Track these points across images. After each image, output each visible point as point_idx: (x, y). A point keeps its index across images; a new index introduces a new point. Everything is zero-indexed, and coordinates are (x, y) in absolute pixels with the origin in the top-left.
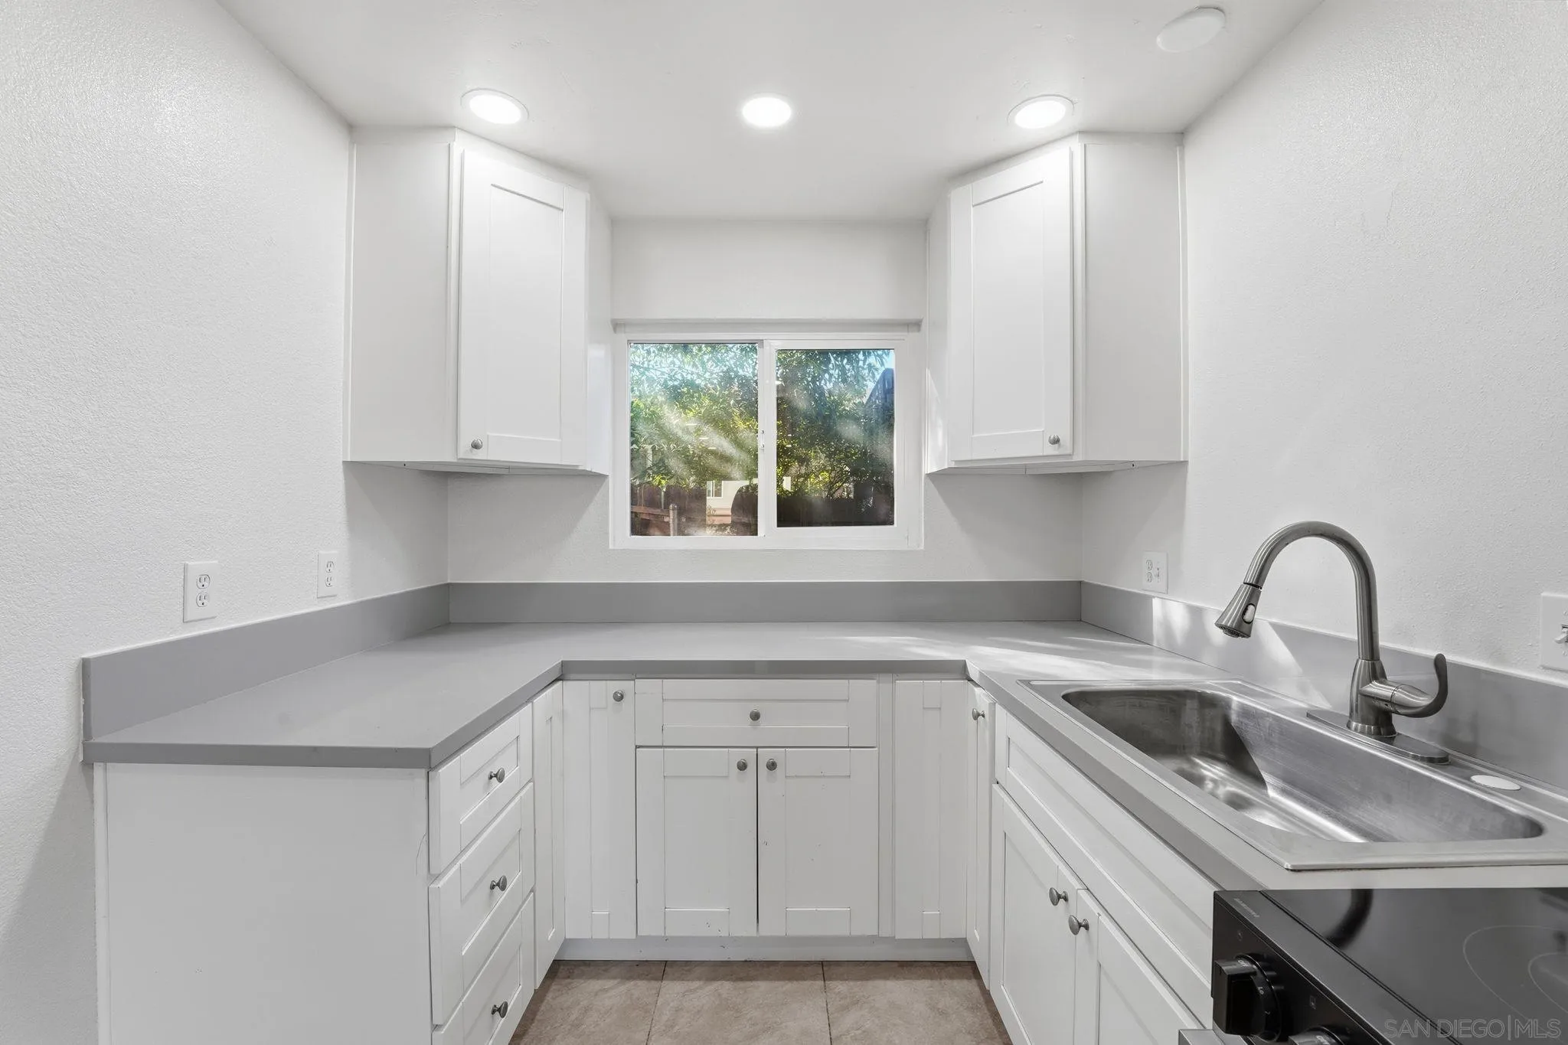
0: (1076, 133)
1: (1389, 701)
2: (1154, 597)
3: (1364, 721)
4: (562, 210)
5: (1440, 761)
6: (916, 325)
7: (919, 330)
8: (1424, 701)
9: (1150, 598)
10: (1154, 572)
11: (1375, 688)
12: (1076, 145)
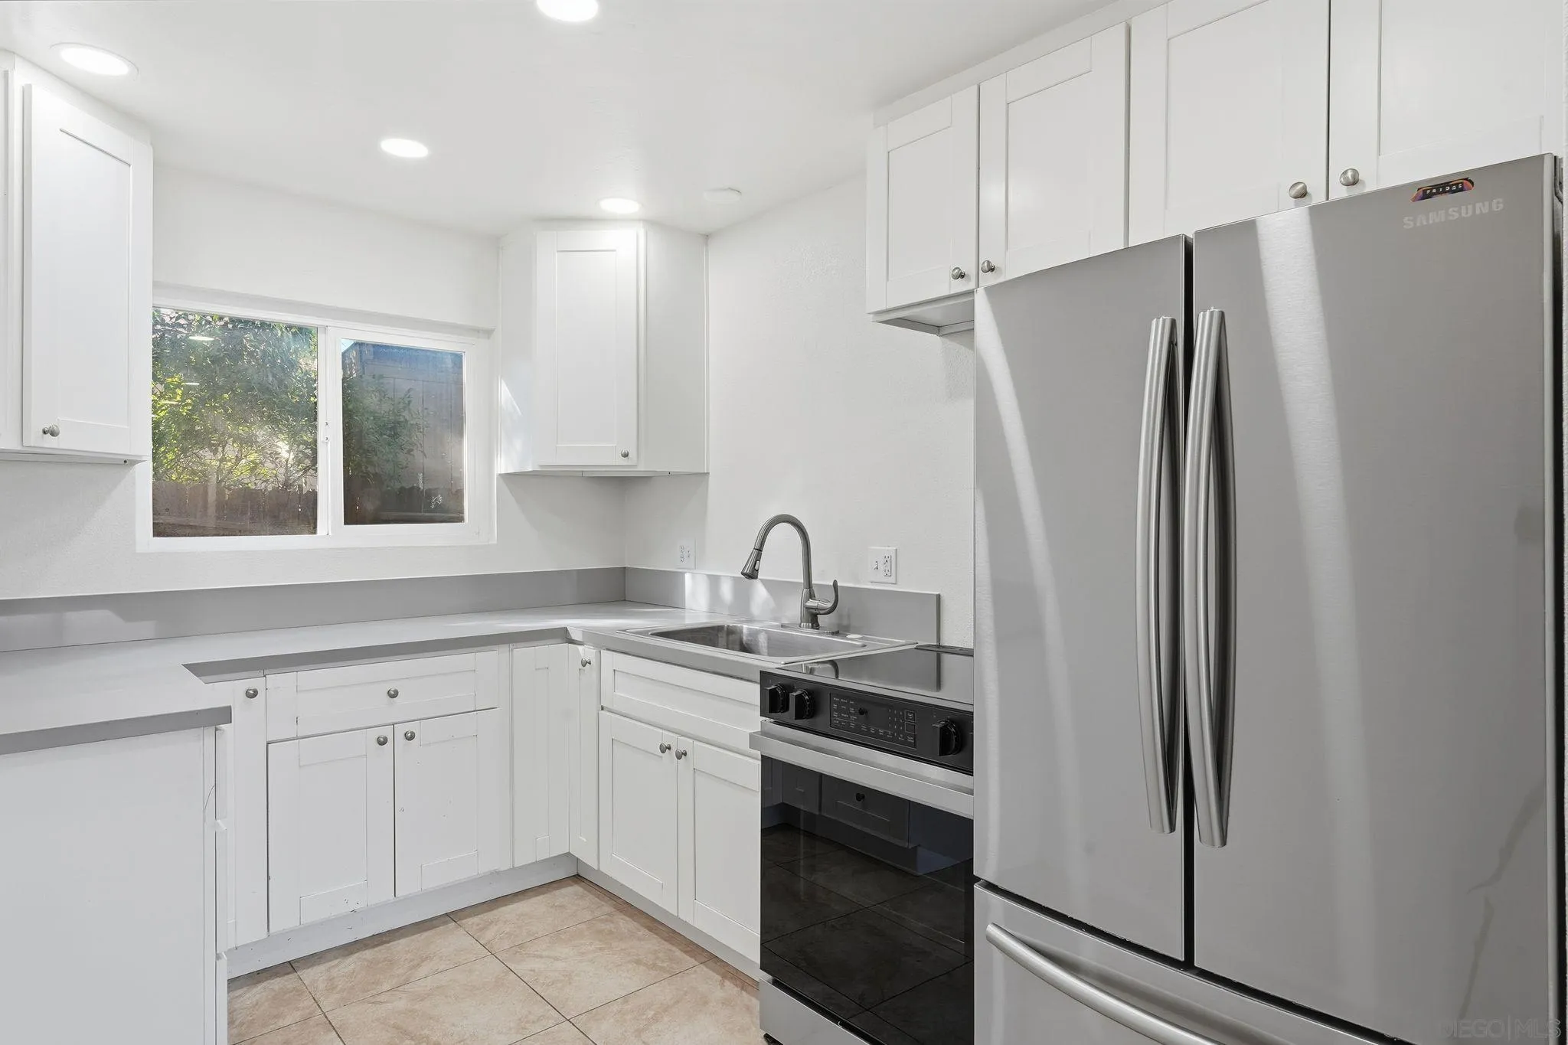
0: (639, 220)
1: (816, 609)
2: (685, 573)
3: (807, 622)
4: (130, 165)
5: (836, 633)
6: (488, 333)
7: (489, 338)
8: (829, 605)
9: (683, 574)
10: (686, 554)
11: (811, 603)
12: (641, 230)
